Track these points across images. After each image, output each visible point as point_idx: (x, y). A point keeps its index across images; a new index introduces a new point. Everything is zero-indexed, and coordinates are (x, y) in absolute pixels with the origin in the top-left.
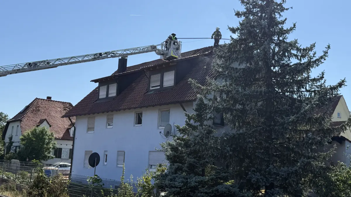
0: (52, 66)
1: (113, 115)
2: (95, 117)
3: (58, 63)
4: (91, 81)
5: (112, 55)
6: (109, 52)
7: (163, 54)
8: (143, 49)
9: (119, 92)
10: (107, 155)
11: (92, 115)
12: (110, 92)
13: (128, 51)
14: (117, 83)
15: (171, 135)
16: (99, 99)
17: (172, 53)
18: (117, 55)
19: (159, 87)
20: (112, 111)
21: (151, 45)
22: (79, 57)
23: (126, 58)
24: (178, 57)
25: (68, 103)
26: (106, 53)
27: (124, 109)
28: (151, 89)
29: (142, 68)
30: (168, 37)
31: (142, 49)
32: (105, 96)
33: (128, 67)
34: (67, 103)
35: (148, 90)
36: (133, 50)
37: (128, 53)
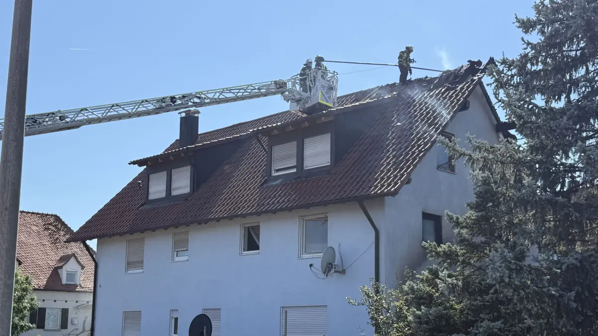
0: (69, 125)
1: (187, 233)
2: (143, 239)
3: (82, 118)
4: (130, 164)
5: (196, 100)
6: (191, 94)
7: (298, 101)
8: (259, 89)
9: (196, 183)
10: (176, 319)
11: (137, 236)
12: (174, 185)
13: (231, 92)
14: (192, 165)
15: (336, 270)
16: (147, 201)
17: (319, 97)
18: (206, 101)
19: (294, 170)
20: (188, 224)
21: (275, 80)
22: (128, 104)
23: (196, 115)
24: (332, 106)
25: (52, 215)
26: (184, 97)
27: (218, 220)
28: (274, 174)
29: (254, 131)
30: (304, 65)
31: (257, 87)
32: (163, 195)
33: (200, 134)
34: (50, 215)
35: (268, 177)
36: (237, 91)
37: (227, 96)
